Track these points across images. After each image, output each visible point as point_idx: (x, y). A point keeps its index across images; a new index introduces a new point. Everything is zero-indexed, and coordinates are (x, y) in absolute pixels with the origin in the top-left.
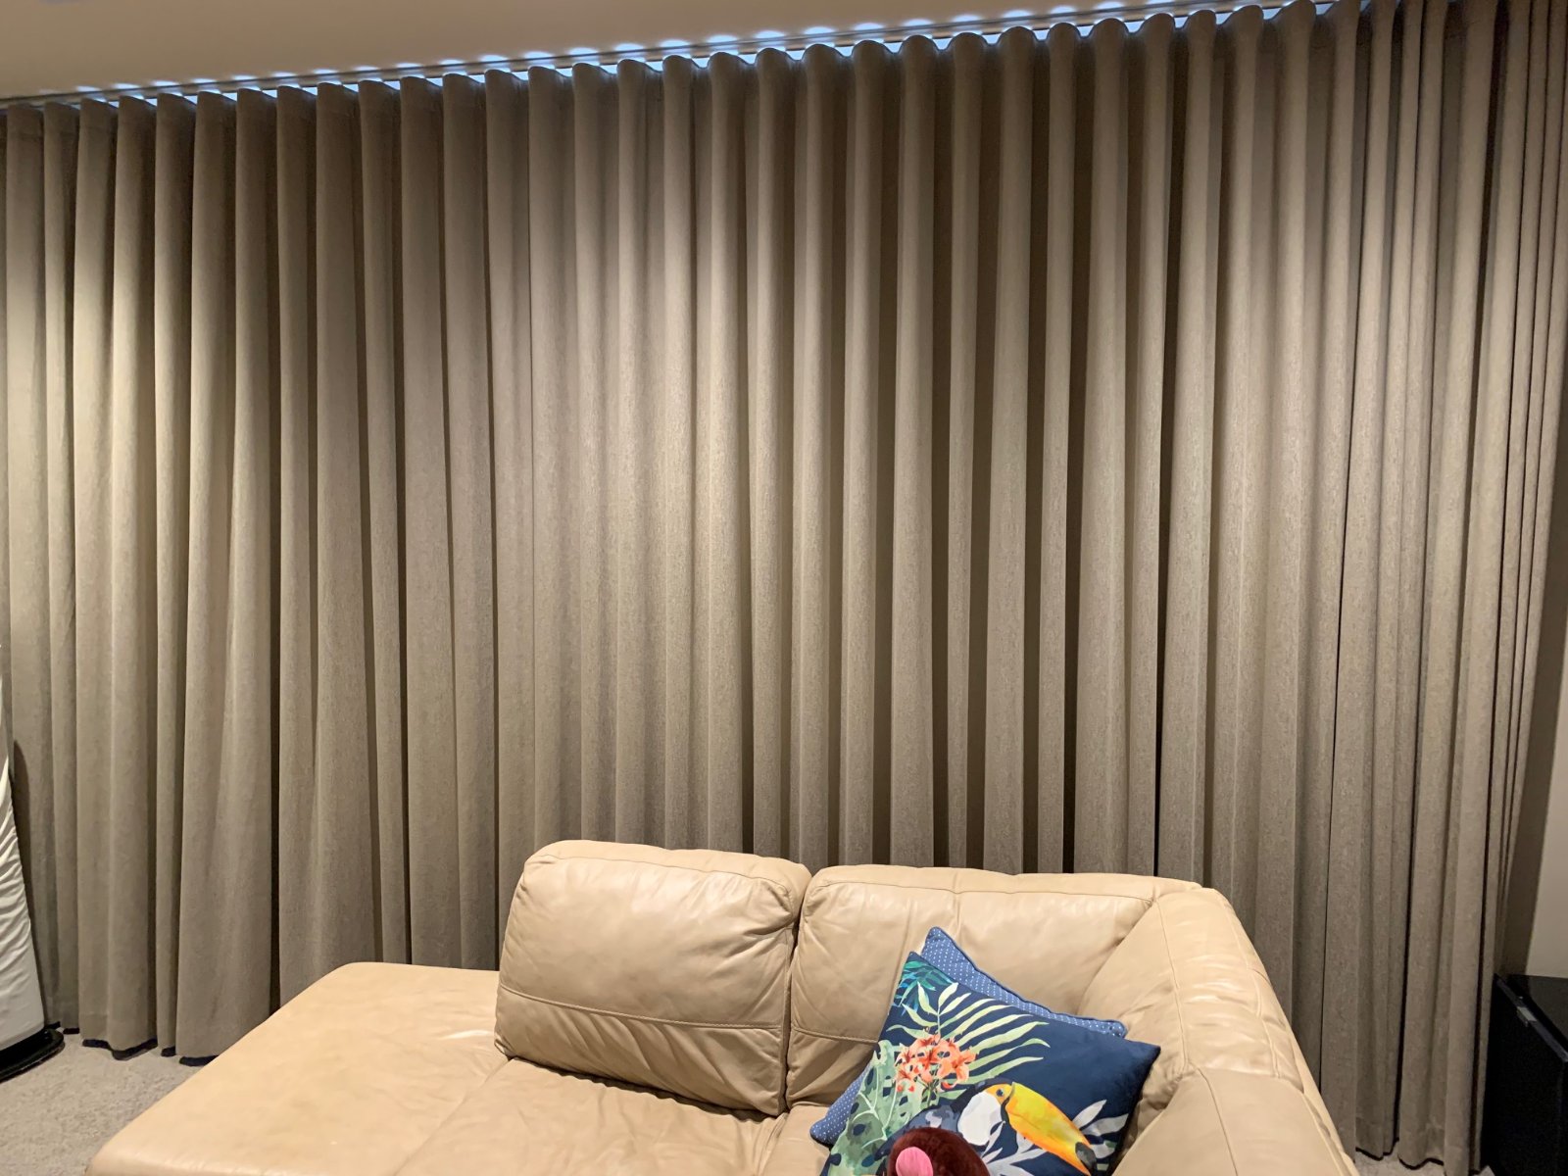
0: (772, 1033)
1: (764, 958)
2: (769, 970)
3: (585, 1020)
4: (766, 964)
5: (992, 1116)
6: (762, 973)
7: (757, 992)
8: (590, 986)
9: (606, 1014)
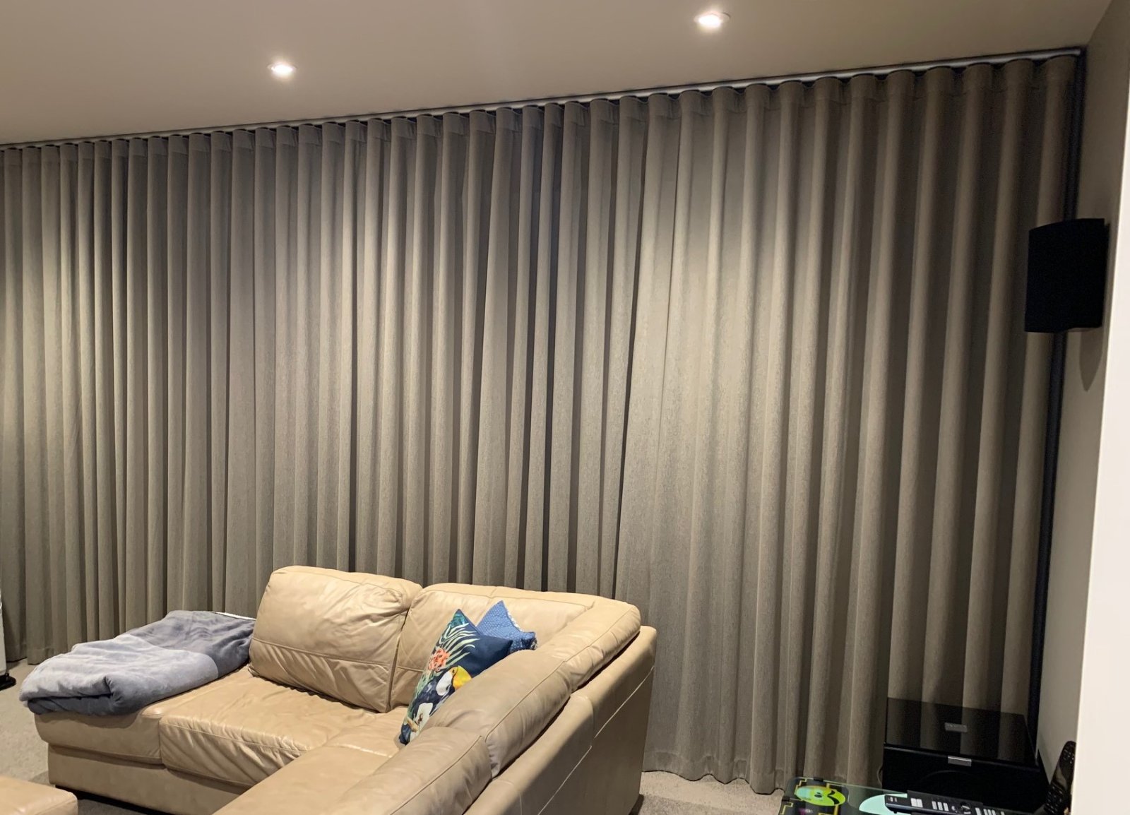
0: (385, 668)
1: (385, 628)
2: (386, 635)
3: (288, 654)
4: (384, 632)
5: (448, 682)
6: (381, 635)
7: (378, 644)
8: (292, 636)
9: (300, 652)
